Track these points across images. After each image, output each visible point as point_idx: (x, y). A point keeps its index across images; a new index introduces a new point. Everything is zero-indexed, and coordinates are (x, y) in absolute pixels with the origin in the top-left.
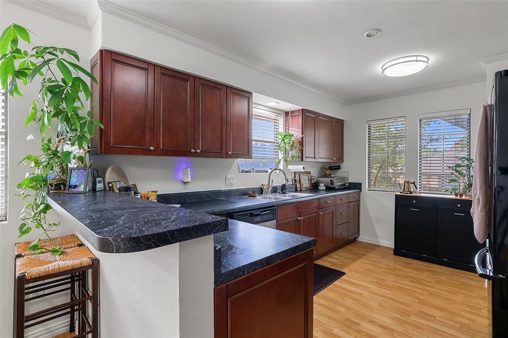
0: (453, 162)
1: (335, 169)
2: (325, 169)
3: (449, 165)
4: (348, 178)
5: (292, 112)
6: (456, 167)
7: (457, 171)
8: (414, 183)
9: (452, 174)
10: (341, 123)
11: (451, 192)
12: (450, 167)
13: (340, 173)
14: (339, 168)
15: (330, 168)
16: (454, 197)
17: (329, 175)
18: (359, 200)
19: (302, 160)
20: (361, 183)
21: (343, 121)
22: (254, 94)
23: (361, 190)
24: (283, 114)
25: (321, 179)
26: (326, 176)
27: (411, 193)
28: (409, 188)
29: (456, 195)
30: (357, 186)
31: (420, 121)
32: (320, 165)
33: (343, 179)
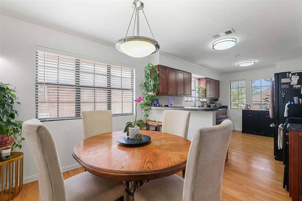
0: (265, 97)
1: (216, 100)
2: (212, 100)
3: (263, 98)
4: (221, 104)
5: (202, 78)
6: (266, 99)
7: (267, 100)
8: (249, 105)
9: (265, 101)
10: (218, 82)
11: (265, 108)
12: (264, 99)
13: (218, 102)
14: (217, 100)
15: (214, 100)
16: (265, 110)
17: (214, 103)
18: (227, 113)
19: (206, 97)
20: (227, 106)
21: (219, 81)
22: (192, 74)
23: (227, 109)
24: (198, 79)
25: (211, 104)
26: (213, 103)
27: (248, 109)
28: (248, 107)
29: (266, 109)
30: (226, 107)
31: (252, 81)
32: (210, 99)
33: (220, 104)
